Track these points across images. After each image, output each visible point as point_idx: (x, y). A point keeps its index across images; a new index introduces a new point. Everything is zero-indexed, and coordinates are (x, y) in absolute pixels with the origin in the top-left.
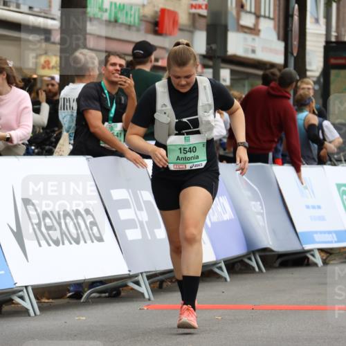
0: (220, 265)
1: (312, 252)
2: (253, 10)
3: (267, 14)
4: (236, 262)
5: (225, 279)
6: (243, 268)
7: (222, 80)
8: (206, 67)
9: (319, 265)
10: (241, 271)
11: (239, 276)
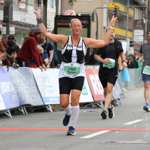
0: (7, 111)
1: (48, 106)
2: (25, 2)
3: (31, 4)
4: (15, 110)
5: (10, 117)
6: (18, 112)
7: (11, 32)
8: (4, 26)
9: (51, 111)
10: (17, 114)
11: (16, 116)
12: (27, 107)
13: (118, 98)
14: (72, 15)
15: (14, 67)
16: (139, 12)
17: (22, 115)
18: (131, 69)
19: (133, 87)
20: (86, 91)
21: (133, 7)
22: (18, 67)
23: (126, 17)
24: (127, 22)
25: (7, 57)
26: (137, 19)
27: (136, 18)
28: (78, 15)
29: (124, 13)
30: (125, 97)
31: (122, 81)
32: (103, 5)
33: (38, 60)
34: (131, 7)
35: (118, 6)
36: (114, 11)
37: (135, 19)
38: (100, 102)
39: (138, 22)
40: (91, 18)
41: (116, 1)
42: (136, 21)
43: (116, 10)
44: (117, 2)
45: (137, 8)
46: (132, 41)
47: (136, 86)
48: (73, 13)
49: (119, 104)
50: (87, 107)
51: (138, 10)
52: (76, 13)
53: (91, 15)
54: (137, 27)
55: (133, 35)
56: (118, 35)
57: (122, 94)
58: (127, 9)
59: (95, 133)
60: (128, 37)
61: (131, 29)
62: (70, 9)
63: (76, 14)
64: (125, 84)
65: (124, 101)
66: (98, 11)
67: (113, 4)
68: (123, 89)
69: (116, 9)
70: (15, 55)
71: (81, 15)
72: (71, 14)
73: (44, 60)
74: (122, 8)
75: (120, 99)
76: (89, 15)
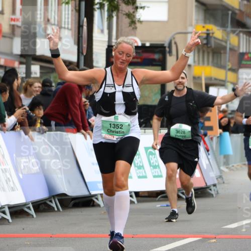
0: (28, 206)
1: (96, 197)
2: (56, 23)
4: (41, 204)
5: (33, 216)
6: (46, 208)
7: (33, 73)
8: (21, 63)
9: (101, 206)
10: (44, 211)
11: (43, 214)
12: (60, 198)
13: (213, 183)
15: (39, 132)
16: (246, 39)
17: (52, 211)
18: (235, 135)
20: (159, 172)
21: (236, 31)
22: (45, 132)
23: (225, 48)
24: (228, 55)
25: (27, 115)
26: (245, 51)
27: (243, 49)
28: (145, 44)
29: (222, 41)
30: (225, 182)
31: (220, 154)
32: (186, 28)
33: (80, 120)
34: (234, 32)
35: (212, 30)
36: (205, 39)
37: (241, 51)
39: (246, 57)
40: (167, 49)
41: (208, 21)
42: (242, 54)
43: (208, 36)
44: (210, 23)
45: (244, 33)
47: (244, 163)
48: (136, 42)
49: (216, 194)
50: (161, 199)
51: (245, 36)
52: (141, 41)
53: (166, 45)
54: (244, 64)
55: (238, 78)
56: (213, 79)
57: (220, 177)
58: (228, 34)
60: (228, 82)
61: (234, 68)
62: (132, 35)
63: (142, 44)
64: (225, 160)
67: (204, 27)
68: (223, 168)
69: (208, 34)
70: (40, 111)
71: (151, 44)
73: (89, 120)
75: (217, 186)
76: (163, 44)
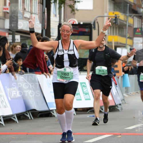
0: (14, 116)
1: (53, 111)
4: (22, 115)
5: (17, 122)
6: (24, 117)
7: (16, 40)
8: (9, 34)
9: (56, 116)
10: (23, 119)
11: (22, 121)
12: (32, 112)
13: (119, 103)
14: (75, 23)
15: (20, 74)
16: (138, 20)
17: (28, 120)
18: (131, 76)
19: (134, 92)
20: (88, 96)
21: (132, 15)
22: (24, 74)
23: (126, 25)
24: (127, 29)
26: (137, 27)
27: (136, 26)
28: (80, 23)
29: (124, 21)
30: (126, 102)
31: (123, 86)
32: (103, 14)
33: (43, 67)
34: (130, 16)
35: (118, 15)
36: (114, 20)
37: (135, 27)
38: (102, 107)
39: (138, 30)
40: (93, 26)
42: (136, 29)
43: (116, 18)
44: (117, 11)
45: (136, 16)
46: (132, 48)
47: (137, 92)
48: (75, 22)
49: (121, 110)
50: (90, 112)
51: (137, 18)
52: (78, 21)
53: (92, 23)
54: (136, 35)
55: (133, 43)
56: (119, 43)
57: (123, 100)
58: (127, 18)
59: (97, 137)
60: (127, 45)
61: (131, 37)
62: (72, 18)
63: (78, 23)
64: (126, 90)
65: (125, 106)
66: (99, 20)
67: (113, 13)
68: (125, 95)
69: (116, 17)
70: (20, 62)
71: (83, 23)
72: (73, 22)
74: (121, 16)
75: (122, 105)
76: (91, 23)
